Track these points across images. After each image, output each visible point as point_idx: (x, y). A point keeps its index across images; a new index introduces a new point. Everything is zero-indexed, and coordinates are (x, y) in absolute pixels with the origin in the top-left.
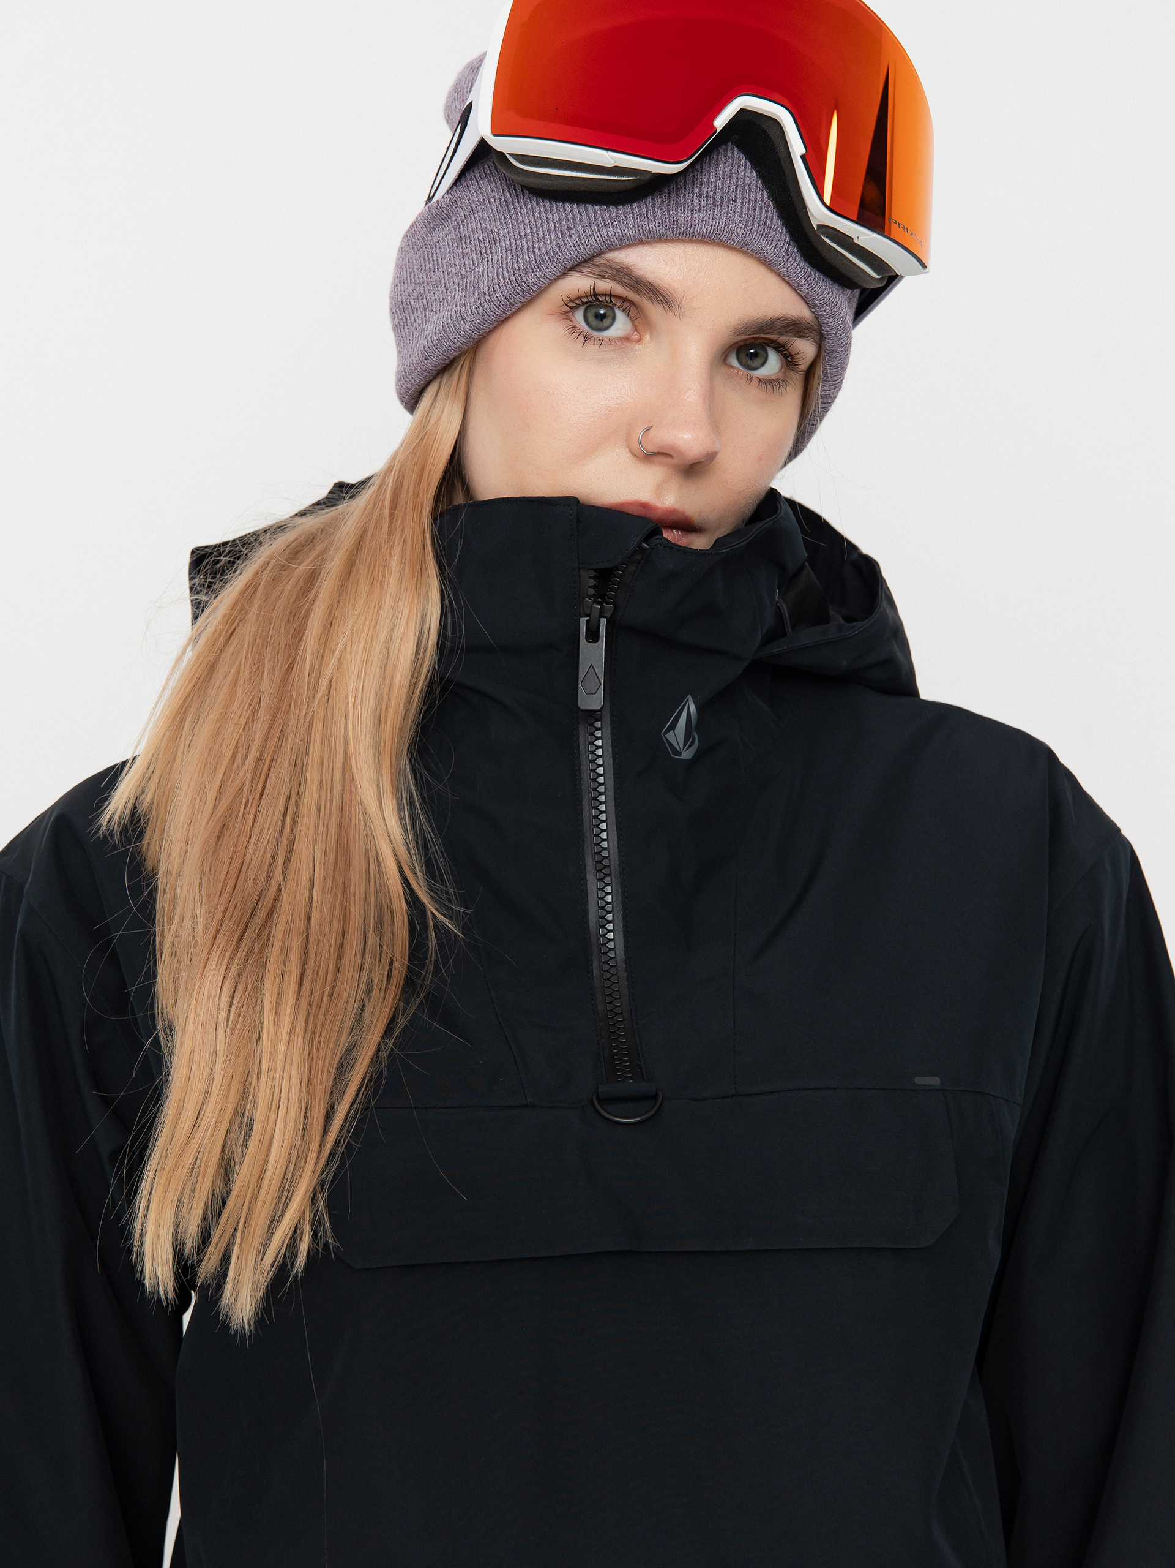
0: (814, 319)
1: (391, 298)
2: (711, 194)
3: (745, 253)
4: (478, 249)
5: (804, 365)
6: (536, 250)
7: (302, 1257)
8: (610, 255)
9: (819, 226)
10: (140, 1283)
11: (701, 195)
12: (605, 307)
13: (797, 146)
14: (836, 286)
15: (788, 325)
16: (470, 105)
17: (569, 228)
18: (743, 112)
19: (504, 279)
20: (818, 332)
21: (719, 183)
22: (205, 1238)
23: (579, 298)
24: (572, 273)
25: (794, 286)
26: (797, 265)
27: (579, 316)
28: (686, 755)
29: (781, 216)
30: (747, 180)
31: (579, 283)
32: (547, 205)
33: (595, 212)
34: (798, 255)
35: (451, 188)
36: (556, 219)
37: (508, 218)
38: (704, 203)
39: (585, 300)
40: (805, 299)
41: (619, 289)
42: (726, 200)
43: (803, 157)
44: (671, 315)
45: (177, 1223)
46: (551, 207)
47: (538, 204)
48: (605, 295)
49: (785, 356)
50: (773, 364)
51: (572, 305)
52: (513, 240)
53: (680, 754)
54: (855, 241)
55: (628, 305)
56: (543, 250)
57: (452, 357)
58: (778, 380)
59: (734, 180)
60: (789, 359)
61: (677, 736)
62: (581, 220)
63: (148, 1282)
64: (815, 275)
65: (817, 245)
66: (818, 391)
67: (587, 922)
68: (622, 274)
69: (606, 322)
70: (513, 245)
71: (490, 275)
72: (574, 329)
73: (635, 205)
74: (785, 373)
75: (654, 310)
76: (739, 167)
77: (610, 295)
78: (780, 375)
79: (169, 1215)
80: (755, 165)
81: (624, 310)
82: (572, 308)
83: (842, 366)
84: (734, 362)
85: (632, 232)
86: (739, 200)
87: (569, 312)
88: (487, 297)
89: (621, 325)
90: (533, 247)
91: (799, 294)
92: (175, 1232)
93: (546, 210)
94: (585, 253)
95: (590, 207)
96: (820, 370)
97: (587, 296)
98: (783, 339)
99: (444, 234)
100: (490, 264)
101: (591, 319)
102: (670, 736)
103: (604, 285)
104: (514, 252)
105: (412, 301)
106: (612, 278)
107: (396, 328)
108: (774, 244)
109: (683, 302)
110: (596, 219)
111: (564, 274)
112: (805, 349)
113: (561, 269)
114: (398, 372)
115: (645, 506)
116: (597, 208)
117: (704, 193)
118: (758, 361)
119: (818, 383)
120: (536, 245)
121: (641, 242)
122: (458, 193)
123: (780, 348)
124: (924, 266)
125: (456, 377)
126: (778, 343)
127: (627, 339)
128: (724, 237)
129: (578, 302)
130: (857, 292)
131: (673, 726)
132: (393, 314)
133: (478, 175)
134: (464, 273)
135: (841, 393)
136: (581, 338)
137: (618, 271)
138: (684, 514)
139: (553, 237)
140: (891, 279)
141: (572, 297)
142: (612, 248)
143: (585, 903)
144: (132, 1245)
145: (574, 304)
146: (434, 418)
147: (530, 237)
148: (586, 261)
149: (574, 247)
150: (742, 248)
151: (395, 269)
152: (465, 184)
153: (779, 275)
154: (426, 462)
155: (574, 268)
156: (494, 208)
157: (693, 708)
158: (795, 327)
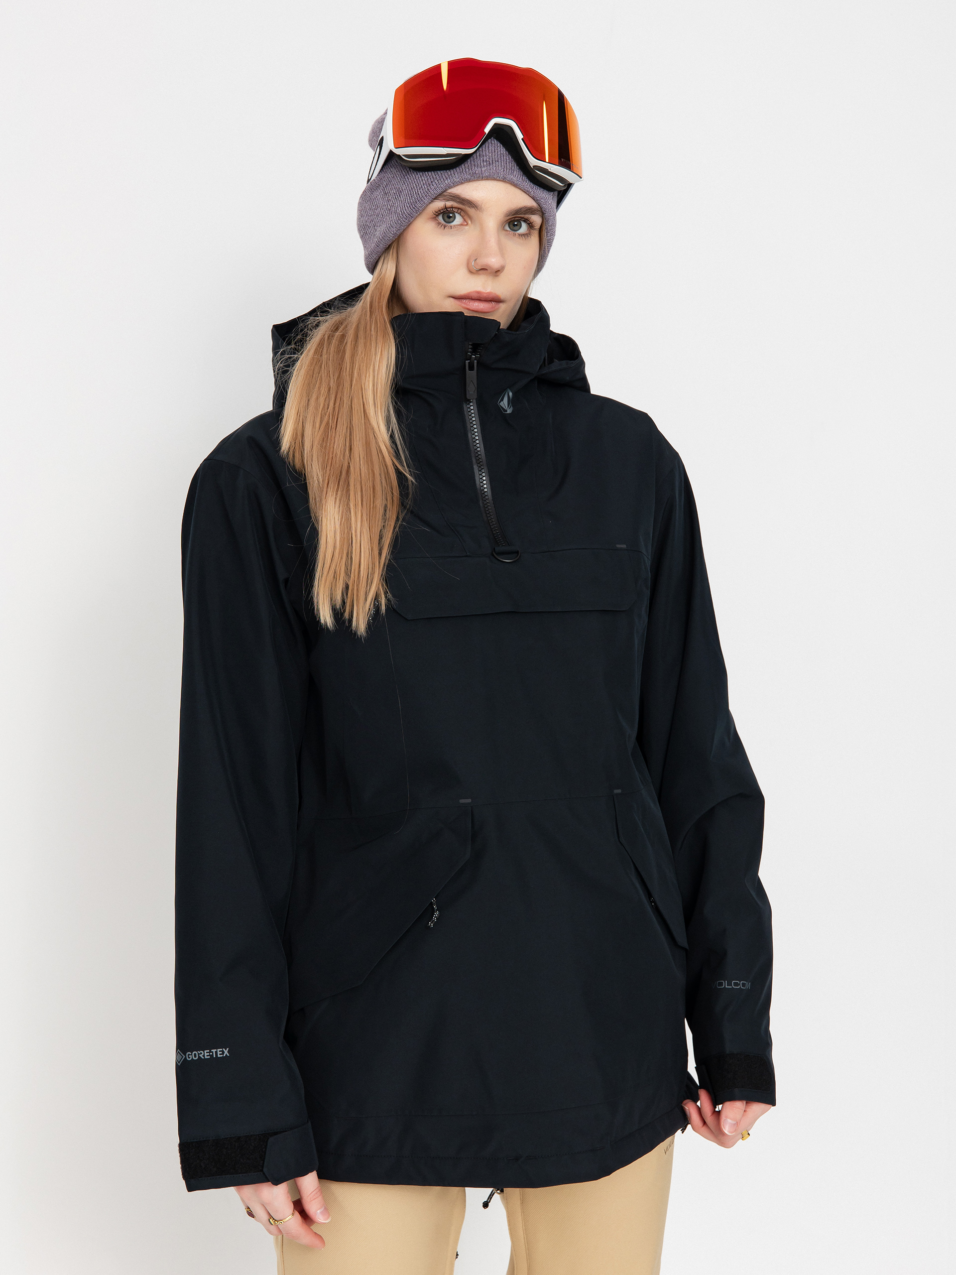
0: (538, 206)
1: (358, 224)
2: (488, 160)
3: (505, 182)
4: (394, 197)
5: (537, 226)
6: (419, 193)
7: (383, 608)
8: (449, 191)
9: (533, 166)
10: (319, 621)
11: (483, 161)
12: (451, 213)
13: (519, 135)
14: (546, 191)
15: (527, 210)
16: (382, 138)
17: (432, 182)
18: (495, 124)
19: (407, 207)
20: (542, 212)
21: (490, 155)
22: (344, 603)
23: (439, 211)
24: (435, 200)
25: (527, 192)
26: (528, 184)
27: (440, 218)
28: (509, 411)
29: (517, 165)
30: (502, 152)
31: (439, 204)
32: (421, 174)
33: (441, 174)
34: (527, 180)
35: (379, 173)
36: (426, 179)
37: (405, 182)
38: (485, 164)
39: (442, 211)
40: (533, 198)
41: (455, 204)
42: (494, 161)
43: (522, 139)
44: (478, 212)
45: (331, 594)
46: (423, 175)
47: (417, 174)
48: (450, 208)
49: (529, 224)
50: (524, 228)
51: (437, 214)
52: (409, 191)
53: (507, 411)
54: (549, 170)
55: (461, 211)
56: (422, 192)
57: (389, 244)
58: (527, 234)
59: (496, 152)
60: (531, 225)
61: (504, 403)
62: (436, 178)
63: (322, 621)
64: (535, 187)
65: (534, 175)
66: (545, 238)
67: (476, 485)
68: (456, 198)
69: (451, 219)
70: (409, 192)
71: (401, 207)
72: (439, 223)
73: (457, 168)
74: (530, 231)
75: (471, 211)
76: (498, 147)
77: (452, 208)
78: (528, 232)
79: (327, 593)
80: (504, 146)
81: (459, 213)
82: (437, 215)
83: (554, 225)
84: (507, 228)
85: (458, 180)
86: (500, 161)
87: (436, 217)
88: (401, 216)
89: (458, 220)
90: (418, 192)
91: (530, 196)
92: (331, 600)
93: (421, 176)
94: (439, 191)
95: (439, 172)
96: (544, 228)
97: (442, 209)
98: (526, 216)
99: (378, 194)
100: (400, 202)
101: (446, 218)
102: (501, 404)
103: (449, 204)
104: (410, 196)
105: (368, 224)
106: (452, 200)
107: (362, 237)
108: (517, 176)
109: (483, 206)
110: (442, 177)
111: (432, 201)
112: (536, 219)
113: (431, 199)
114: (365, 255)
115: (478, 292)
116: (442, 172)
117: (485, 160)
118: (518, 227)
119: (544, 233)
120: (419, 191)
121: (462, 183)
122: (382, 175)
123: (526, 220)
124: (581, 178)
125: (392, 252)
126: (525, 219)
127: (462, 225)
128: (495, 177)
129: (439, 212)
130: (556, 193)
131: (502, 400)
132: (359, 231)
133: (390, 166)
134: (389, 208)
135: (555, 237)
136: (443, 227)
137: (454, 197)
138: (495, 294)
139: (426, 187)
140: (569, 186)
141: (436, 211)
142: (450, 187)
143: (474, 477)
144: (314, 608)
145: (438, 213)
146: (383, 272)
147: (416, 188)
148: (440, 195)
149: (435, 189)
150: (504, 180)
151: (358, 212)
152: (384, 171)
153: (520, 189)
154: (382, 289)
155: (436, 198)
156: (399, 178)
157: (511, 394)
158: (530, 211)
